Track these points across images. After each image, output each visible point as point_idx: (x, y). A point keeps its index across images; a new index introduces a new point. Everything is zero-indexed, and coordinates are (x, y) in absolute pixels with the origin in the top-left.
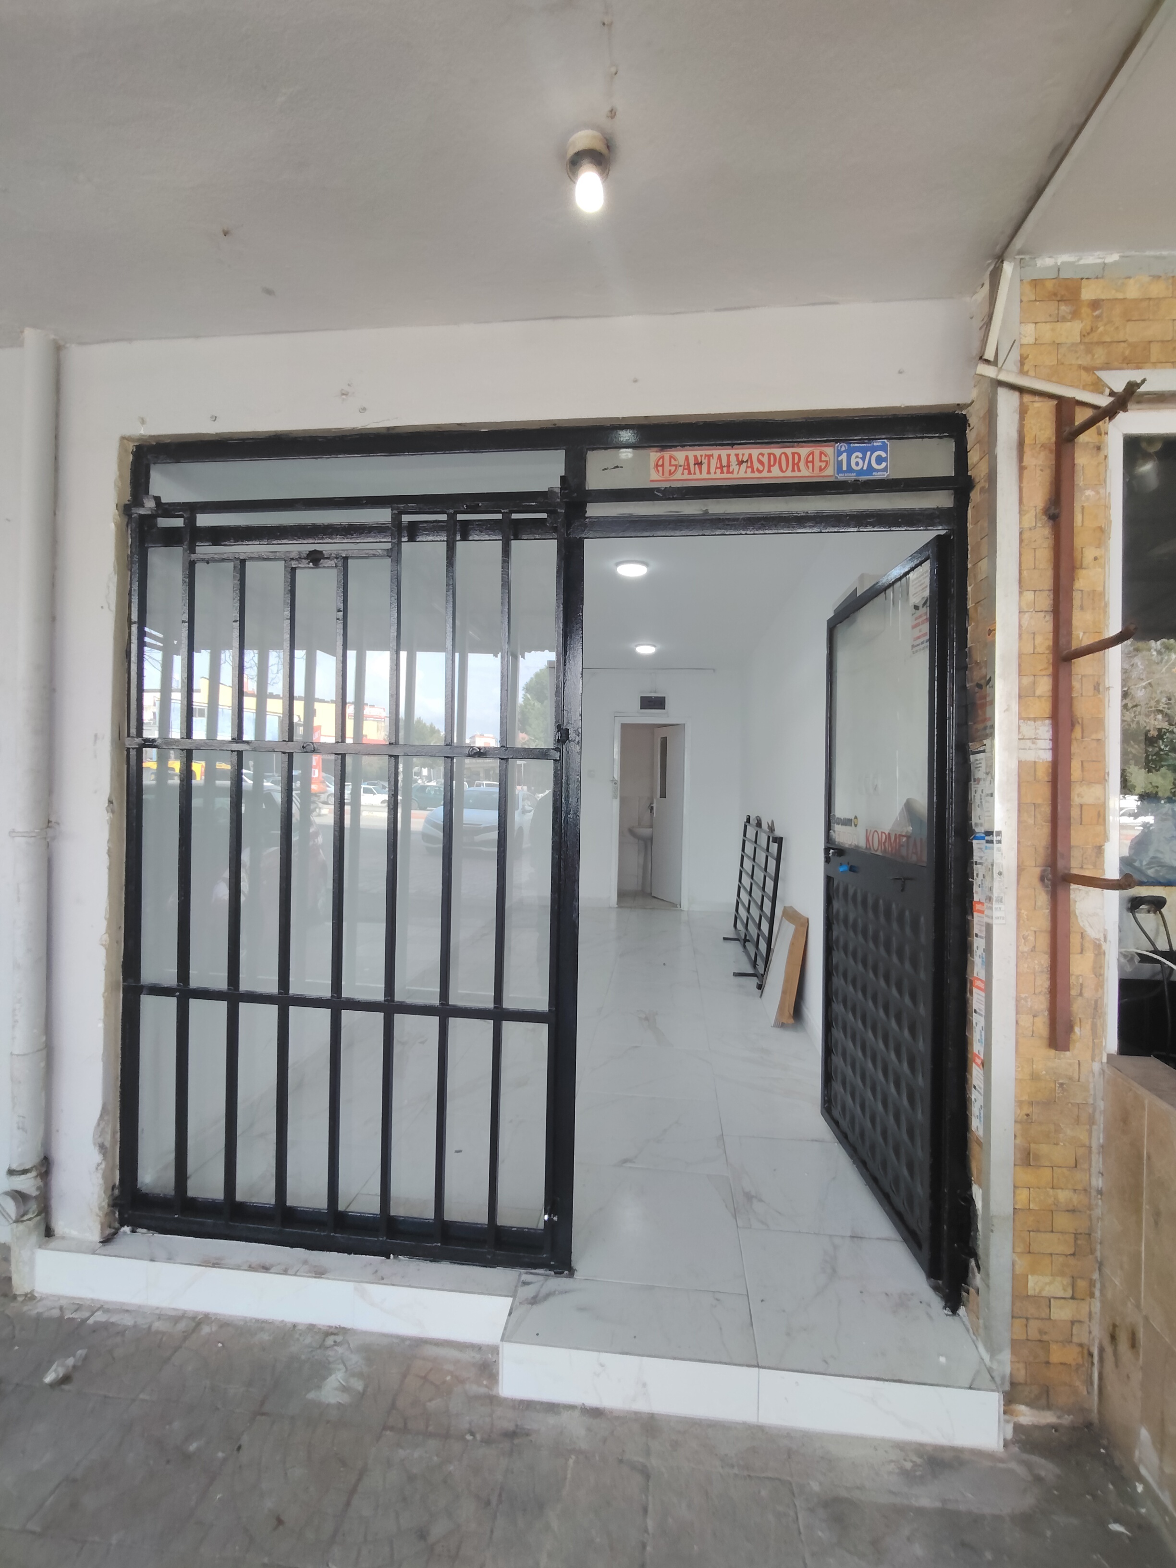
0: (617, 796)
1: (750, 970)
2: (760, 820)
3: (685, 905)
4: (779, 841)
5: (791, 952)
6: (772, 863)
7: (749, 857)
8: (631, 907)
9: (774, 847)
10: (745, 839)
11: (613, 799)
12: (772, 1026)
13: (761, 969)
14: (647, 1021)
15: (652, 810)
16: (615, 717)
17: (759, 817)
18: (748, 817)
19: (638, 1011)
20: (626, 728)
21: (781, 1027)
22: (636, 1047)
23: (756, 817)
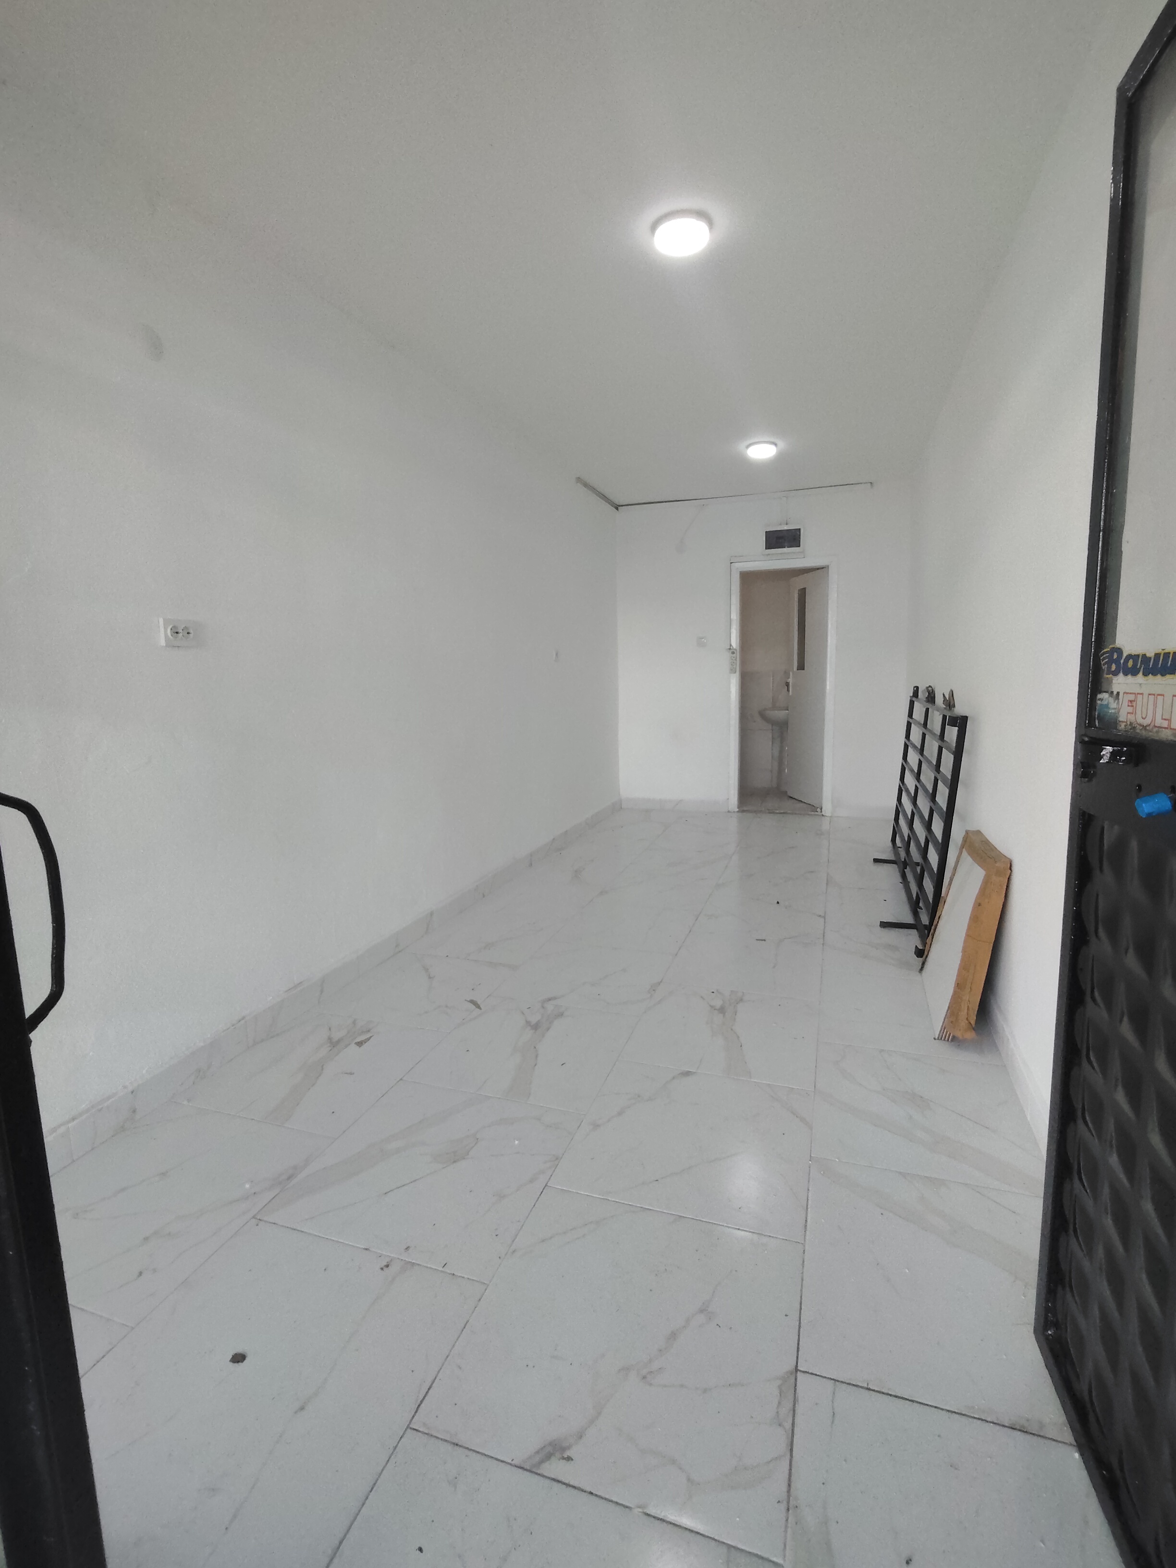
0: (736, 670)
1: (909, 919)
2: (933, 691)
3: (827, 808)
4: (961, 723)
5: (975, 919)
6: (948, 759)
7: (915, 747)
8: (755, 812)
9: (952, 733)
10: (911, 720)
11: (730, 673)
12: (935, 1039)
13: (925, 919)
14: (721, 1015)
15: (786, 687)
16: (731, 563)
17: (931, 687)
18: (915, 689)
19: (713, 992)
20: (748, 579)
21: (952, 1043)
22: (687, 1074)
23: (927, 688)
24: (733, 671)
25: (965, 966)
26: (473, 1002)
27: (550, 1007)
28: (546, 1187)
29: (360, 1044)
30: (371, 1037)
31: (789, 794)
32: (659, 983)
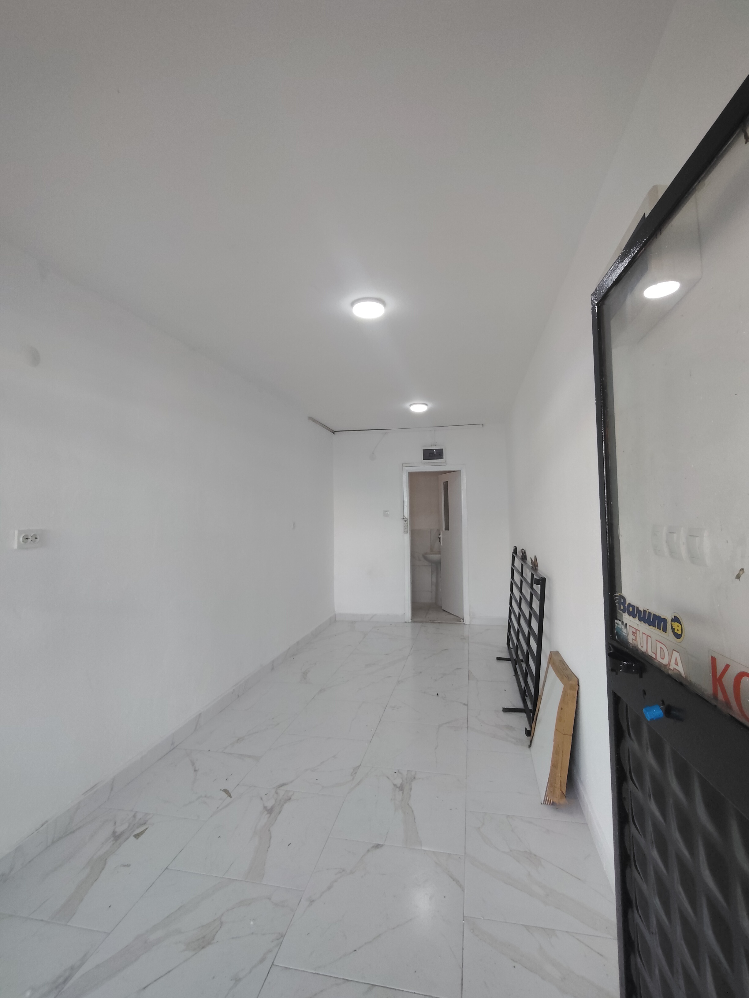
0: (407, 531)
1: (520, 705)
2: (525, 553)
3: (467, 619)
4: (542, 582)
5: (560, 719)
7: (517, 585)
8: (422, 622)
9: (537, 588)
10: (513, 569)
11: (404, 533)
12: (541, 803)
13: (530, 707)
14: (401, 792)
15: (439, 539)
16: (403, 467)
17: (524, 550)
18: (515, 548)
19: (395, 773)
20: (412, 476)
21: (553, 806)
22: (378, 846)
23: (521, 550)
24: (406, 532)
25: (556, 752)
26: (226, 791)
27: (281, 792)
28: (273, 966)
29: (137, 836)
30: (147, 829)
31: (443, 608)
32: (359, 767)
